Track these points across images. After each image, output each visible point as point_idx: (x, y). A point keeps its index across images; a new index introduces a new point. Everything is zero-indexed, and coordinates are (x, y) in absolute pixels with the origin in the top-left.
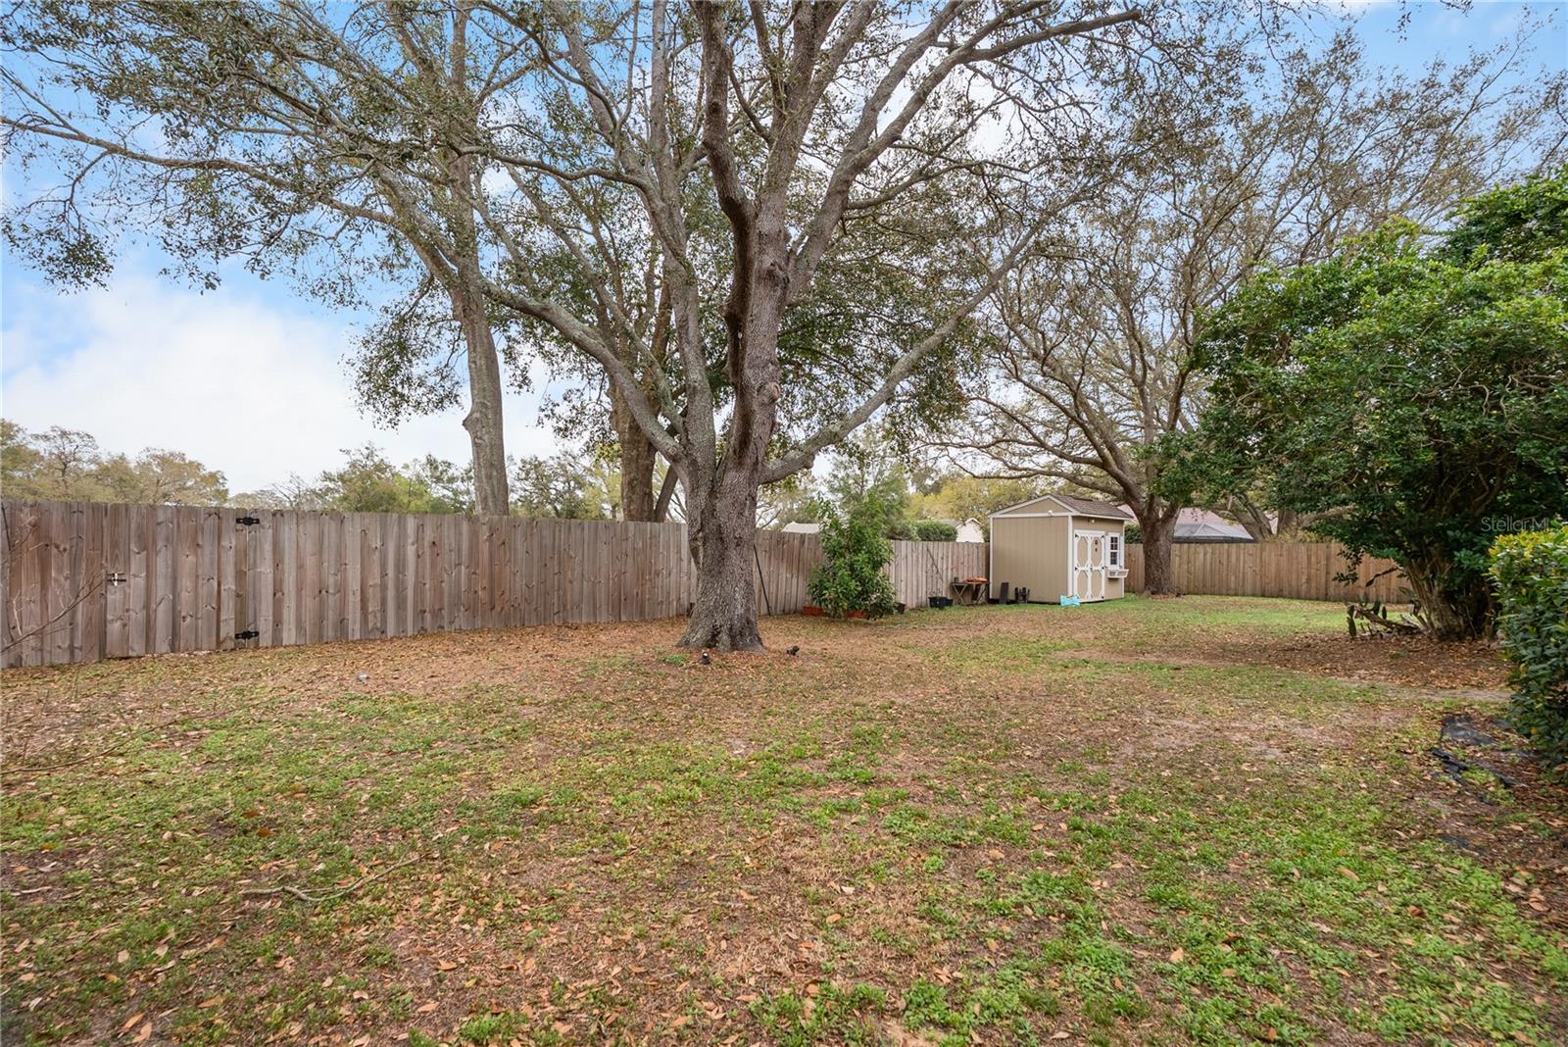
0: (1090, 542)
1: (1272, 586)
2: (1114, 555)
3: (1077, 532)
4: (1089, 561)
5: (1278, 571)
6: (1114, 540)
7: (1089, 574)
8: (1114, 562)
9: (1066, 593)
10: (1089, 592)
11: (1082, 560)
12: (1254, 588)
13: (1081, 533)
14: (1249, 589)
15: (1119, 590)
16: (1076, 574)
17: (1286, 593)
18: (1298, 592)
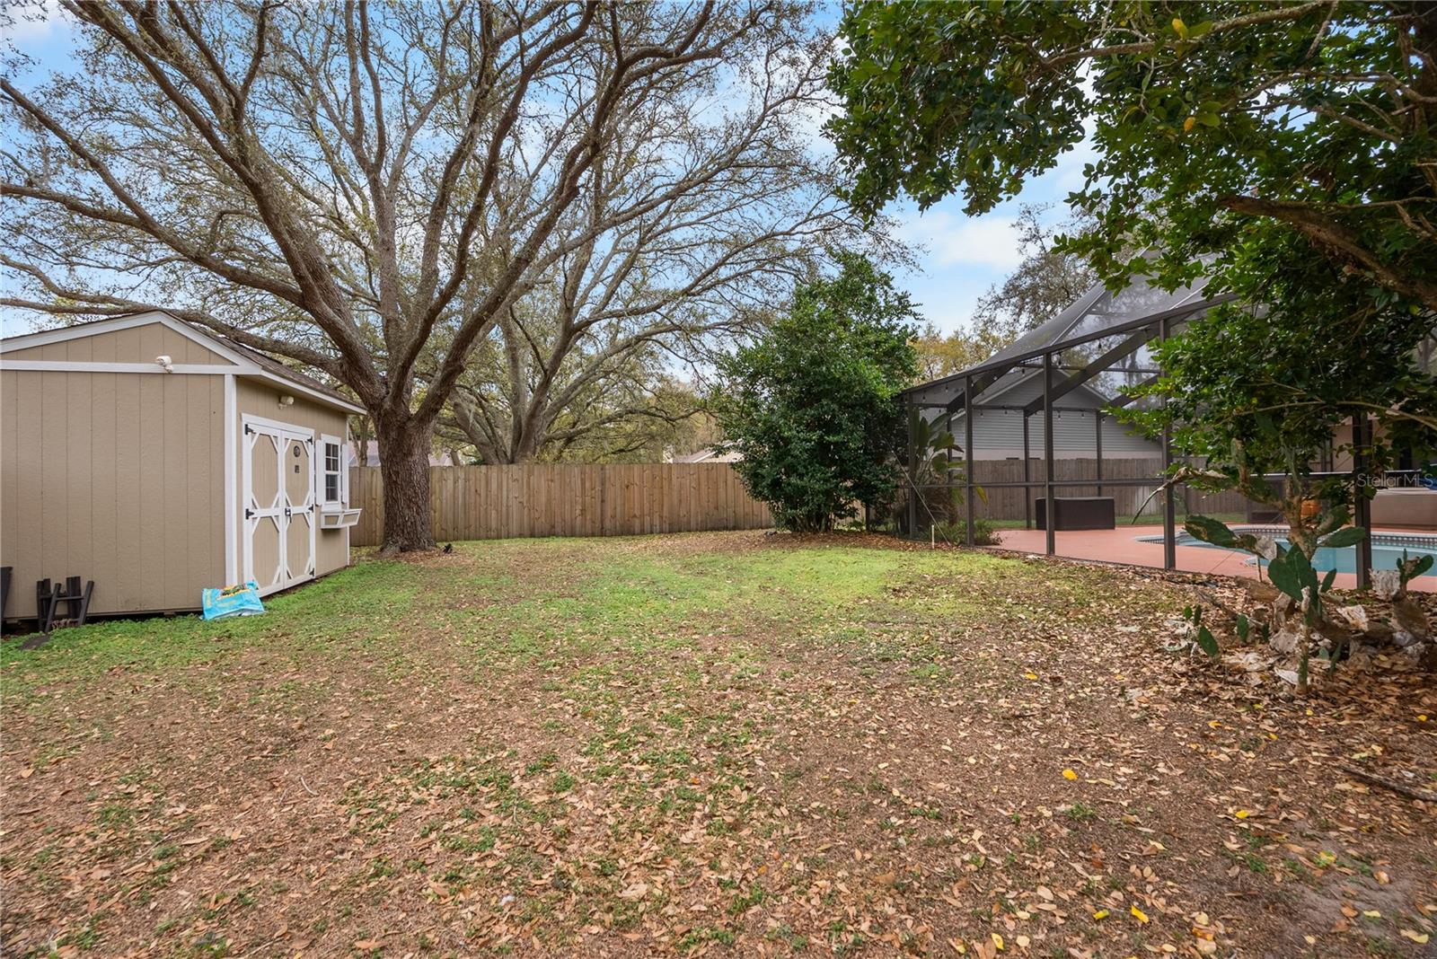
0: (283, 450)
1: (542, 523)
2: (331, 481)
3: (247, 418)
4: (282, 494)
5: (549, 501)
6: (331, 450)
7: (283, 525)
8: (331, 495)
9: (219, 580)
10: (283, 567)
11: (265, 491)
12: (521, 526)
13: (261, 424)
14: (514, 527)
15: (342, 551)
16: (250, 527)
17: (558, 529)
18: (573, 528)
